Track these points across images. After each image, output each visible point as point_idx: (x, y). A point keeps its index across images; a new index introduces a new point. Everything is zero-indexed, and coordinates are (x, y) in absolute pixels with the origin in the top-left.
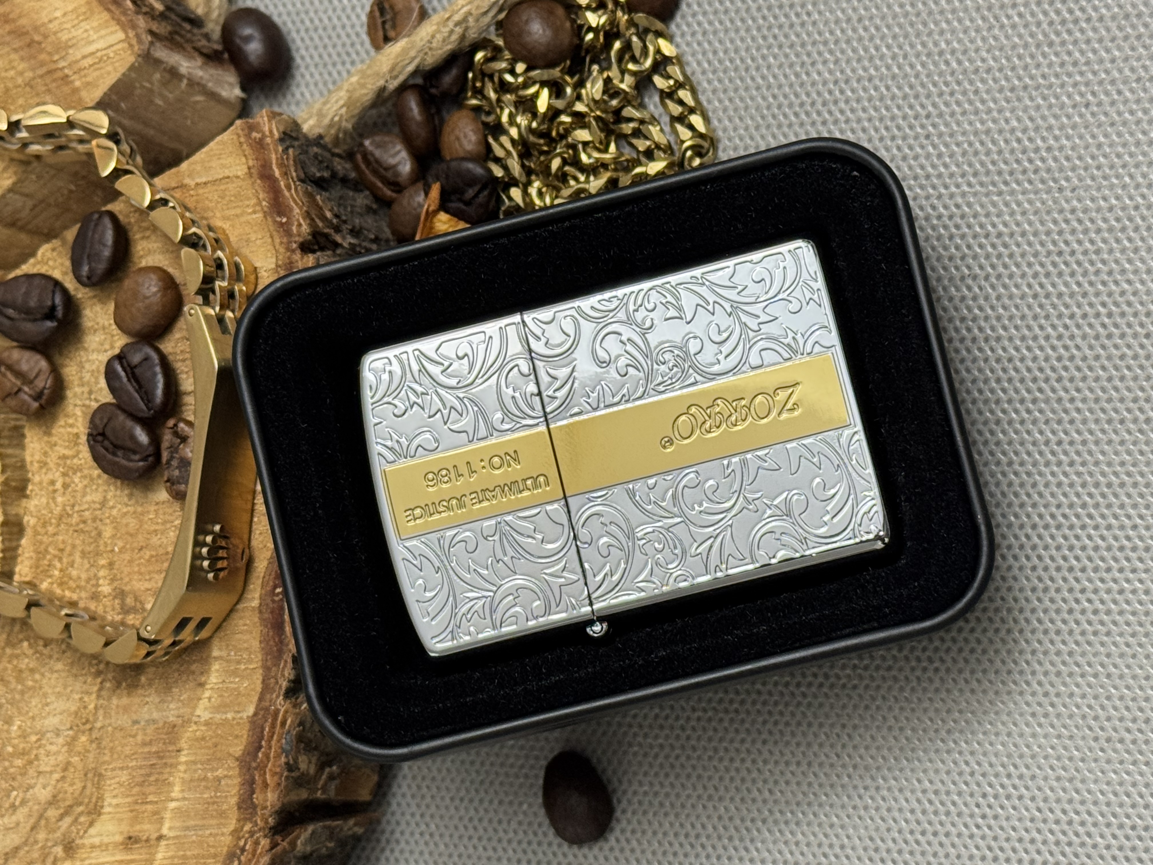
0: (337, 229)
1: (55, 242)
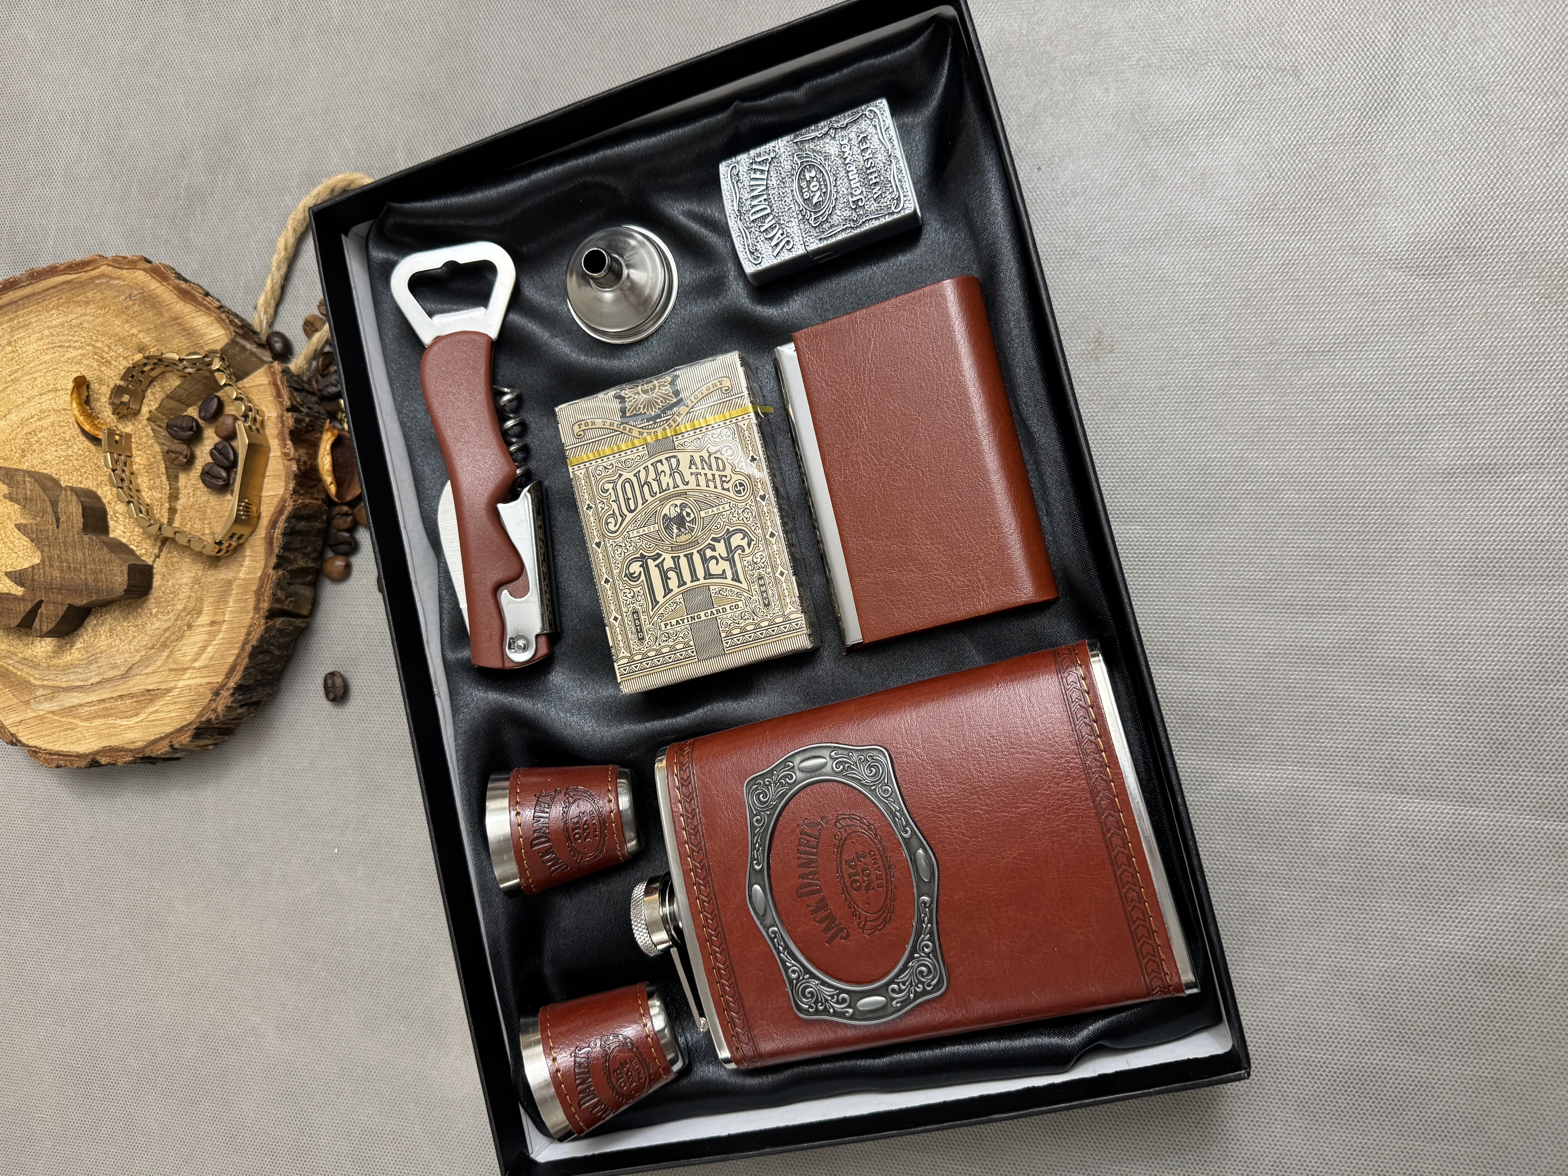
1: (195, 407)
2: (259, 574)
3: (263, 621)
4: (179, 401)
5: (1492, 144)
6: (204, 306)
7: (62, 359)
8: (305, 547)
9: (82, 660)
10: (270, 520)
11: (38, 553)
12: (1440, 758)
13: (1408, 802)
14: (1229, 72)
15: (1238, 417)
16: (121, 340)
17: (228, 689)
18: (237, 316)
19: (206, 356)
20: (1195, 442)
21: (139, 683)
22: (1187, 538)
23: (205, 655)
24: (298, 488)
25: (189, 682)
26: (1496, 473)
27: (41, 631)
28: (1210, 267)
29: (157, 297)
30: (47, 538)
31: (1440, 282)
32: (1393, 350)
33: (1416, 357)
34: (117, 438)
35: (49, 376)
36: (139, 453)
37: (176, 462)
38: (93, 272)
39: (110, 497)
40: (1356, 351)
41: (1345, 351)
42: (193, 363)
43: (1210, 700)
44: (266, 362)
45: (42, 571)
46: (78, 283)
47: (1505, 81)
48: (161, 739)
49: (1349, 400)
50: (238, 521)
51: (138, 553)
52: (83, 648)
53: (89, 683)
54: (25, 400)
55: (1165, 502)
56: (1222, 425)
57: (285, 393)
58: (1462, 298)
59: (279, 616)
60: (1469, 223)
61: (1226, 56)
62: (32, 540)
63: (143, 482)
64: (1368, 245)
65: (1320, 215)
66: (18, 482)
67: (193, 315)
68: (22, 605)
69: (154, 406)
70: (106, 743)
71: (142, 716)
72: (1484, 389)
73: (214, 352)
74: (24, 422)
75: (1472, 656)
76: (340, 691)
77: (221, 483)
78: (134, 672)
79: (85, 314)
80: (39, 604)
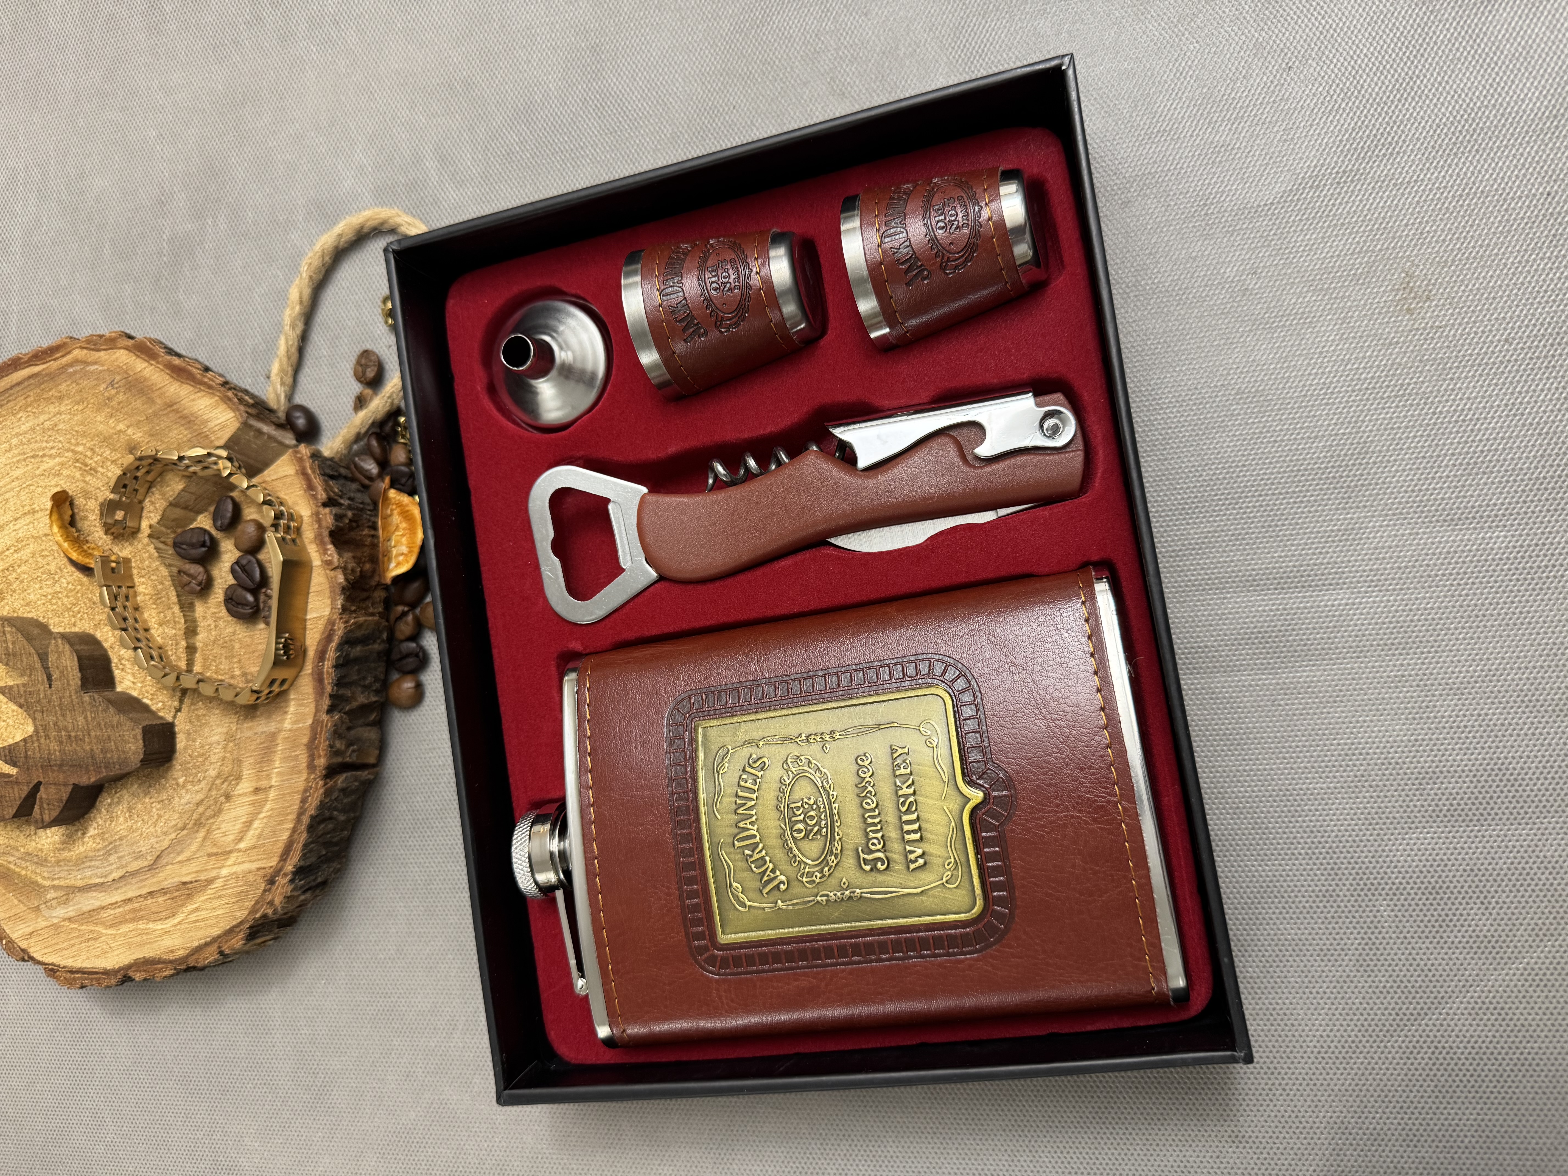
0: (341, 497)
1: (206, 514)
2: (310, 721)
3: (321, 783)
4: (184, 510)
6: (205, 384)
7: (37, 472)
8: (364, 678)
9: (99, 850)
10: (318, 649)
11: (29, 721)
16: (106, 440)
17: (286, 875)
18: (246, 392)
21: (171, 875)
23: (251, 833)
24: (348, 604)
25: (235, 869)
27: (42, 821)
29: (145, 380)
30: (39, 701)
34: (113, 565)
35: (24, 496)
36: (143, 580)
37: (189, 588)
38: (65, 359)
39: (112, 640)
42: (196, 460)
44: (288, 447)
45: (36, 745)
46: (47, 375)
48: (207, 944)
50: (277, 662)
51: (154, 708)
52: (99, 835)
53: (110, 878)
57: (318, 482)
59: (340, 773)
62: (21, 706)
63: (151, 616)
67: (192, 397)
68: (16, 790)
69: (156, 519)
70: (139, 954)
71: (180, 917)
77: (250, 610)
78: (164, 861)
79: (59, 413)
80: (37, 787)
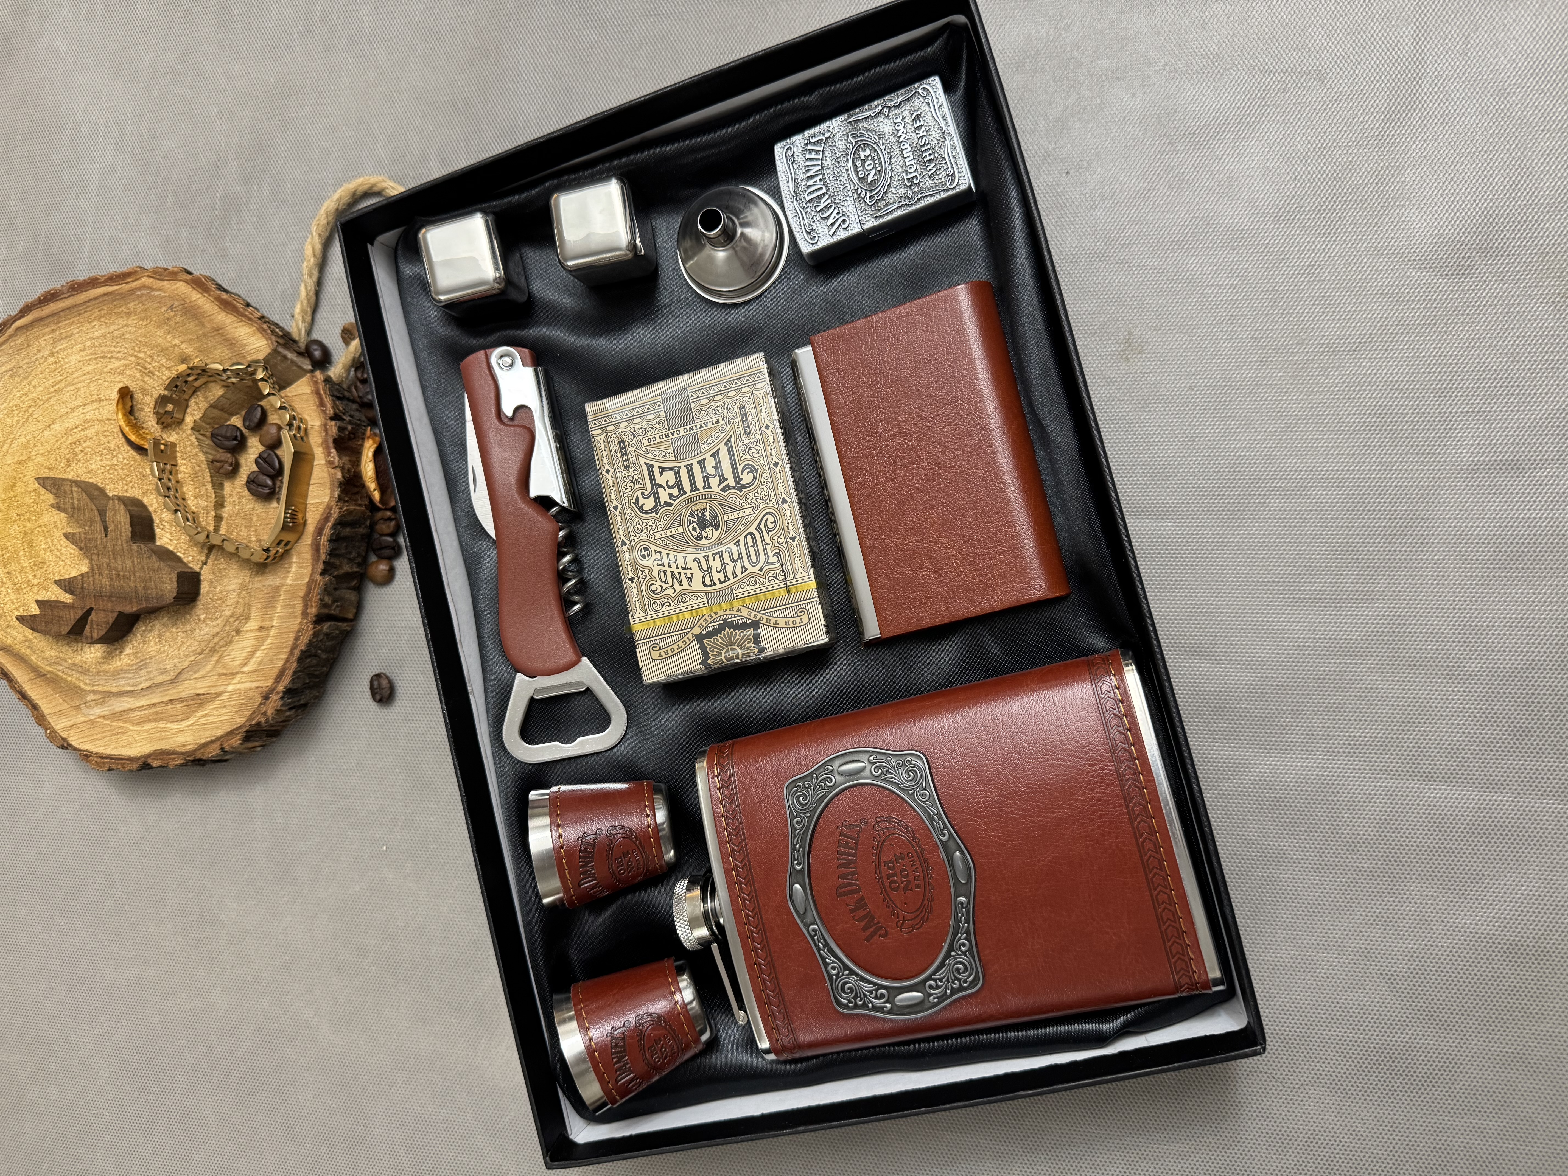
0: (344, 414)
1: (238, 416)
2: (307, 580)
3: (311, 626)
4: (222, 410)
5: (1514, 146)
6: (246, 316)
7: (105, 370)
8: (350, 553)
9: (132, 665)
10: (316, 528)
11: (86, 561)
12: (1466, 745)
13: (1435, 789)
14: (1254, 76)
15: (1266, 416)
16: (163, 351)
17: (278, 693)
18: (276, 325)
19: (249, 366)
20: (1225, 440)
21: (188, 688)
22: (1218, 534)
23: (254, 660)
24: (343, 496)
25: (238, 686)
26: (1518, 469)
27: (92, 638)
28: (1237, 269)
29: (198, 307)
30: (96, 547)
31: (1463, 282)
32: (1418, 349)
33: (1440, 356)
34: (162, 447)
35: (92, 387)
36: (184, 462)
37: (221, 471)
38: (135, 284)
39: (156, 505)
40: (1381, 350)
41: (1370, 350)
42: (237, 373)
43: (1241, 692)
44: (307, 371)
45: (91, 579)
46: (119, 294)
47: (1526, 83)
48: (212, 742)
49: (1375, 398)
50: (285, 528)
51: (185, 560)
52: (133, 654)
53: (140, 687)
54: (69, 410)
55: (1196, 499)
56: (1250, 424)
57: (328, 401)
58: (1484, 298)
59: (326, 621)
60: (1491, 223)
61: (1251, 61)
62: (81, 549)
63: (189, 490)
64: (1393, 246)
65: (1345, 217)
66: (65, 492)
67: (235, 325)
69: (198, 415)
70: (157, 746)
71: (192, 720)
72: (1507, 387)
73: (257, 361)
74: (68, 432)
75: (1496, 647)
76: (386, 693)
77: (267, 491)
78: (184, 677)
79: (127, 326)
80: (89, 612)
